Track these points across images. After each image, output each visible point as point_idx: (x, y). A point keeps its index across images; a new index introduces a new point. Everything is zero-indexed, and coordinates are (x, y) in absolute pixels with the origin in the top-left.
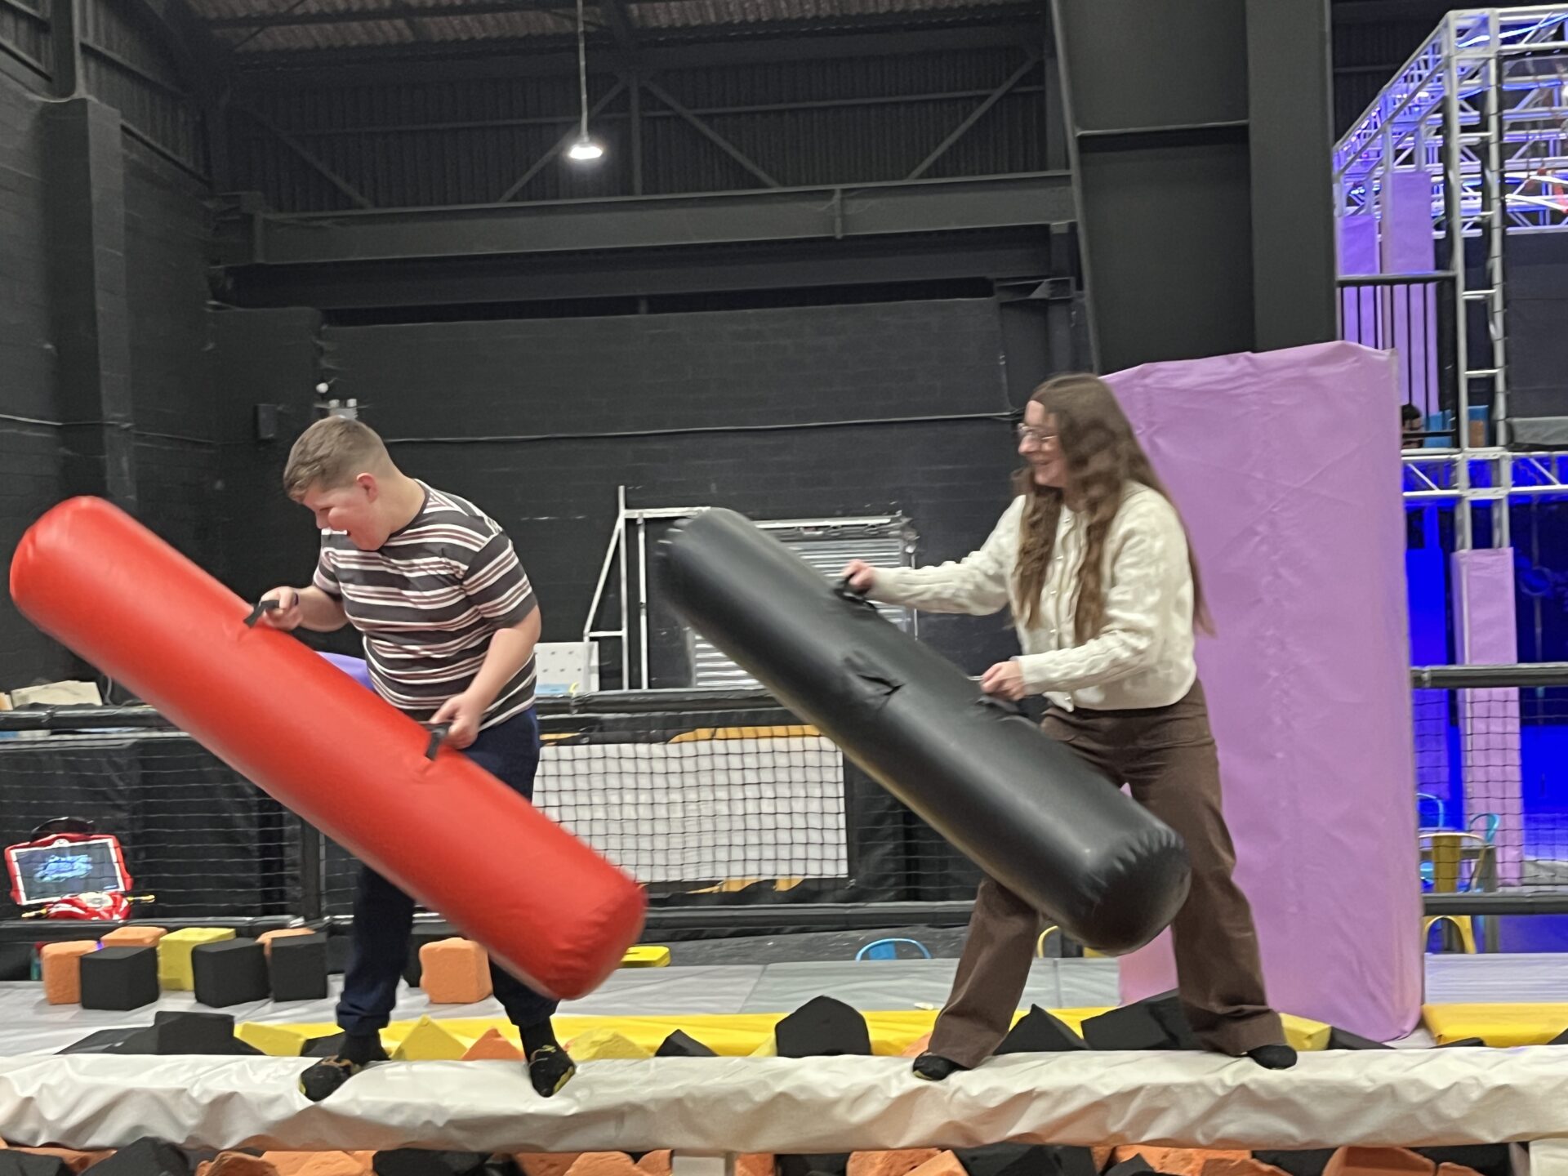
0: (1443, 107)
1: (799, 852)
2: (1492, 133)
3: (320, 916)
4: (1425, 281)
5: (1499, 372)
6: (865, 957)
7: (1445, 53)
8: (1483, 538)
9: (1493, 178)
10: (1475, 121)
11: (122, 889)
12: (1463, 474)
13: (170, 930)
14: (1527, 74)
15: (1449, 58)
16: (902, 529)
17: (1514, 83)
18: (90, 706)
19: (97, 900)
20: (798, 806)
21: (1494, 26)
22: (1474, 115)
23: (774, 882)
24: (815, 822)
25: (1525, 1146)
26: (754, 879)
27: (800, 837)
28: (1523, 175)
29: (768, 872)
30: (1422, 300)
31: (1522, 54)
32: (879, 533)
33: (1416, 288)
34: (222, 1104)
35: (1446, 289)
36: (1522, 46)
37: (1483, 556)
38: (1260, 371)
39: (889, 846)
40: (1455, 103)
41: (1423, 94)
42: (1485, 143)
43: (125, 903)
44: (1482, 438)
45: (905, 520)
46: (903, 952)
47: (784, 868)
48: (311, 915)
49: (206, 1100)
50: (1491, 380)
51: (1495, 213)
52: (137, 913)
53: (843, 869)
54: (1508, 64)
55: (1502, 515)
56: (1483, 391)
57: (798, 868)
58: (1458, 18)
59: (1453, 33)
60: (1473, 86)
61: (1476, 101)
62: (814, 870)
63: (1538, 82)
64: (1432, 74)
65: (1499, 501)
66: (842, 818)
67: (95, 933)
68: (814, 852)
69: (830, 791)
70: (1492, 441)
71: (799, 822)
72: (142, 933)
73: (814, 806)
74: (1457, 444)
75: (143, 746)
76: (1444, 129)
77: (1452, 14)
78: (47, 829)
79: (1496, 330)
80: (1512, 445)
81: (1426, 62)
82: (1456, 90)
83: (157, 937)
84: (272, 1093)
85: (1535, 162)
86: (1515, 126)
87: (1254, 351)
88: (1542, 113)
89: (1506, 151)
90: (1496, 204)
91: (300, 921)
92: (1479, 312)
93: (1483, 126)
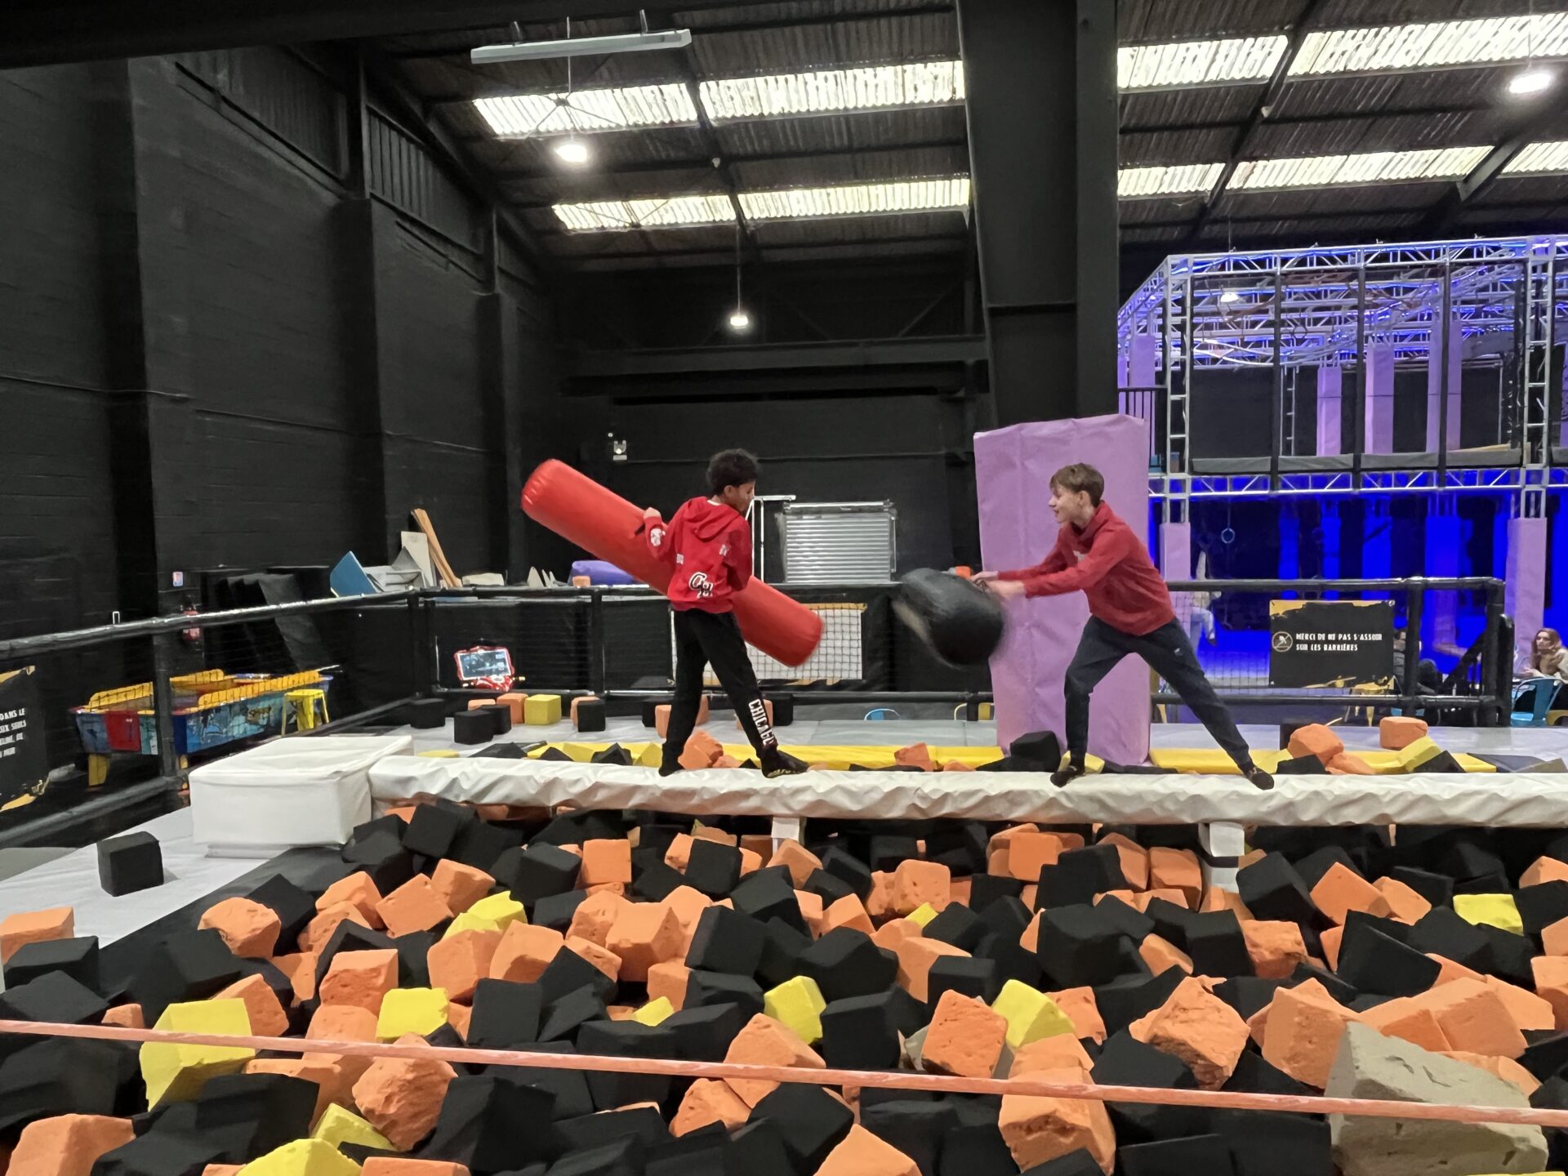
0: (1163, 304)
1: (838, 666)
2: (1188, 317)
3: (602, 691)
4: (1151, 390)
5: (1186, 436)
6: (869, 718)
7: (1165, 276)
8: (1175, 518)
9: (1187, 340)
10: (1180, 311)
11: (510, 674)
12: (1167, 487)
13: (530, 695)
14: (1205, 288)
15: (1167, 279)
16: (890, 508)
17: (1198, 293)
18: (498, 586)
19: (498, 679)
20: (838, 643)
21: (1190, 263)
22: (1178, 309)
23: (825, 681)
24: (846, 651)
25: (1207, 825)
26: (815, 679)
27: (838, 659)
28: (1201, 340)
29: (822, 677)
30: (1149, 399)
31: (1204, 278)
32: (879, 510)
33: (1147, 394)
34: (551, 785)
35: (1161, 395)
36: (1204, 273)
37: (1176, 526)
38: (1078, 428)
39: (880, 663)
40: (1169, 303)
41: (1152, 297)
42: (1184, 322)
43: (511, 681)
44: (1177, 468)
45: (891, 504)
46: (888, 716)
47: (830, 674)
48: (598, 691)
49: (542, 781)
50: (1183, 440)
51: (1187, 357)
52: (517, 686)
53: (860, 676)
54: (1196, 283)
55: (1186, 509)
56: (1178, 445)
57: (838, 674)
58: (1172, 259)
59: (1170, 266)
60: (1178, 294)
61: (1180, 302)
62: (845, 676)
63: (1211, 293)
64: (1159, 287)
65: (1184, 500)
66: (860, 651)
67: (494, 696)
68: (846, 666)
69: (854, 636)
70: (1182, 470)
71: (839, 651)
72: (517, 696)
73: (846, 644)
74: (1164, 470)
75: (522, 605)
76: (1163, 316)
77: (1169, 257)
78: (474, 645)
79: (1186, 416)
80: (1192, 471)
81: (1155, 282)
82: (1171, 295)
83: (524, 699)
84: (575, 778)
85: (1207, 333)
86: (1199, 314)
87: (1076, 417)
88: (1212, 308)
89: (1194, 326)
90: (1188, 353)
91: (593, 693)
92: (1178, 406)
93: (1183, 313)
